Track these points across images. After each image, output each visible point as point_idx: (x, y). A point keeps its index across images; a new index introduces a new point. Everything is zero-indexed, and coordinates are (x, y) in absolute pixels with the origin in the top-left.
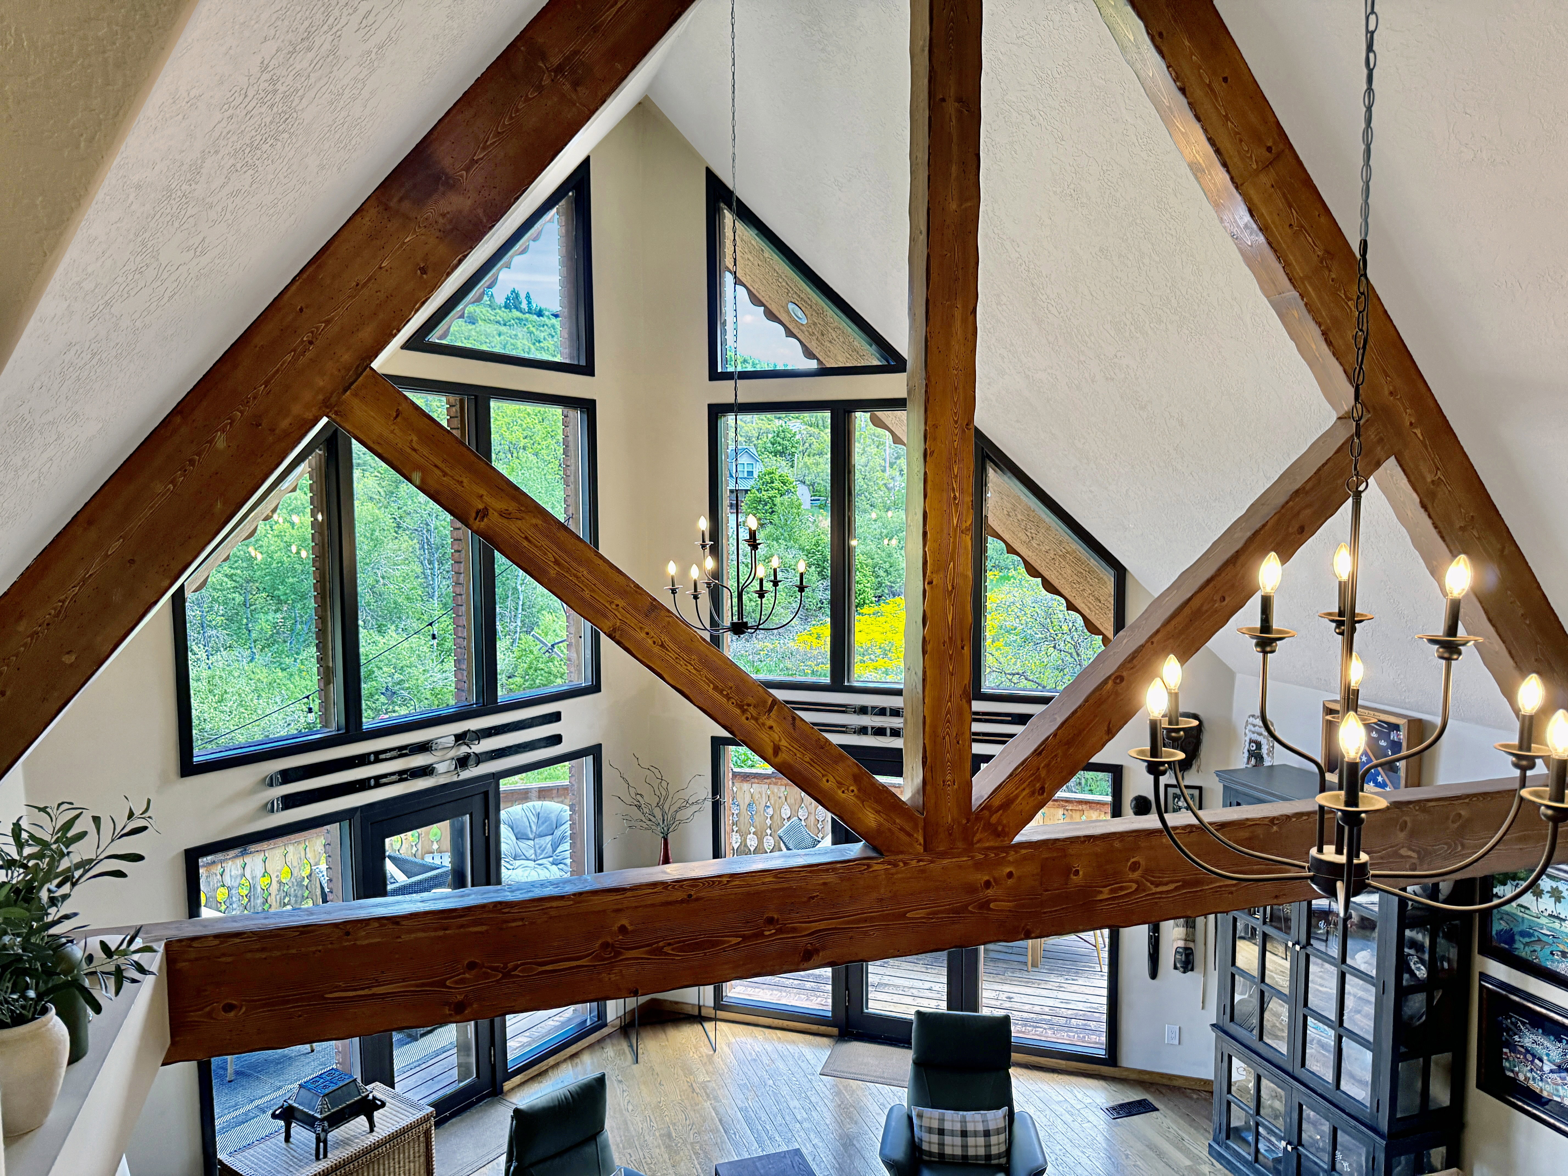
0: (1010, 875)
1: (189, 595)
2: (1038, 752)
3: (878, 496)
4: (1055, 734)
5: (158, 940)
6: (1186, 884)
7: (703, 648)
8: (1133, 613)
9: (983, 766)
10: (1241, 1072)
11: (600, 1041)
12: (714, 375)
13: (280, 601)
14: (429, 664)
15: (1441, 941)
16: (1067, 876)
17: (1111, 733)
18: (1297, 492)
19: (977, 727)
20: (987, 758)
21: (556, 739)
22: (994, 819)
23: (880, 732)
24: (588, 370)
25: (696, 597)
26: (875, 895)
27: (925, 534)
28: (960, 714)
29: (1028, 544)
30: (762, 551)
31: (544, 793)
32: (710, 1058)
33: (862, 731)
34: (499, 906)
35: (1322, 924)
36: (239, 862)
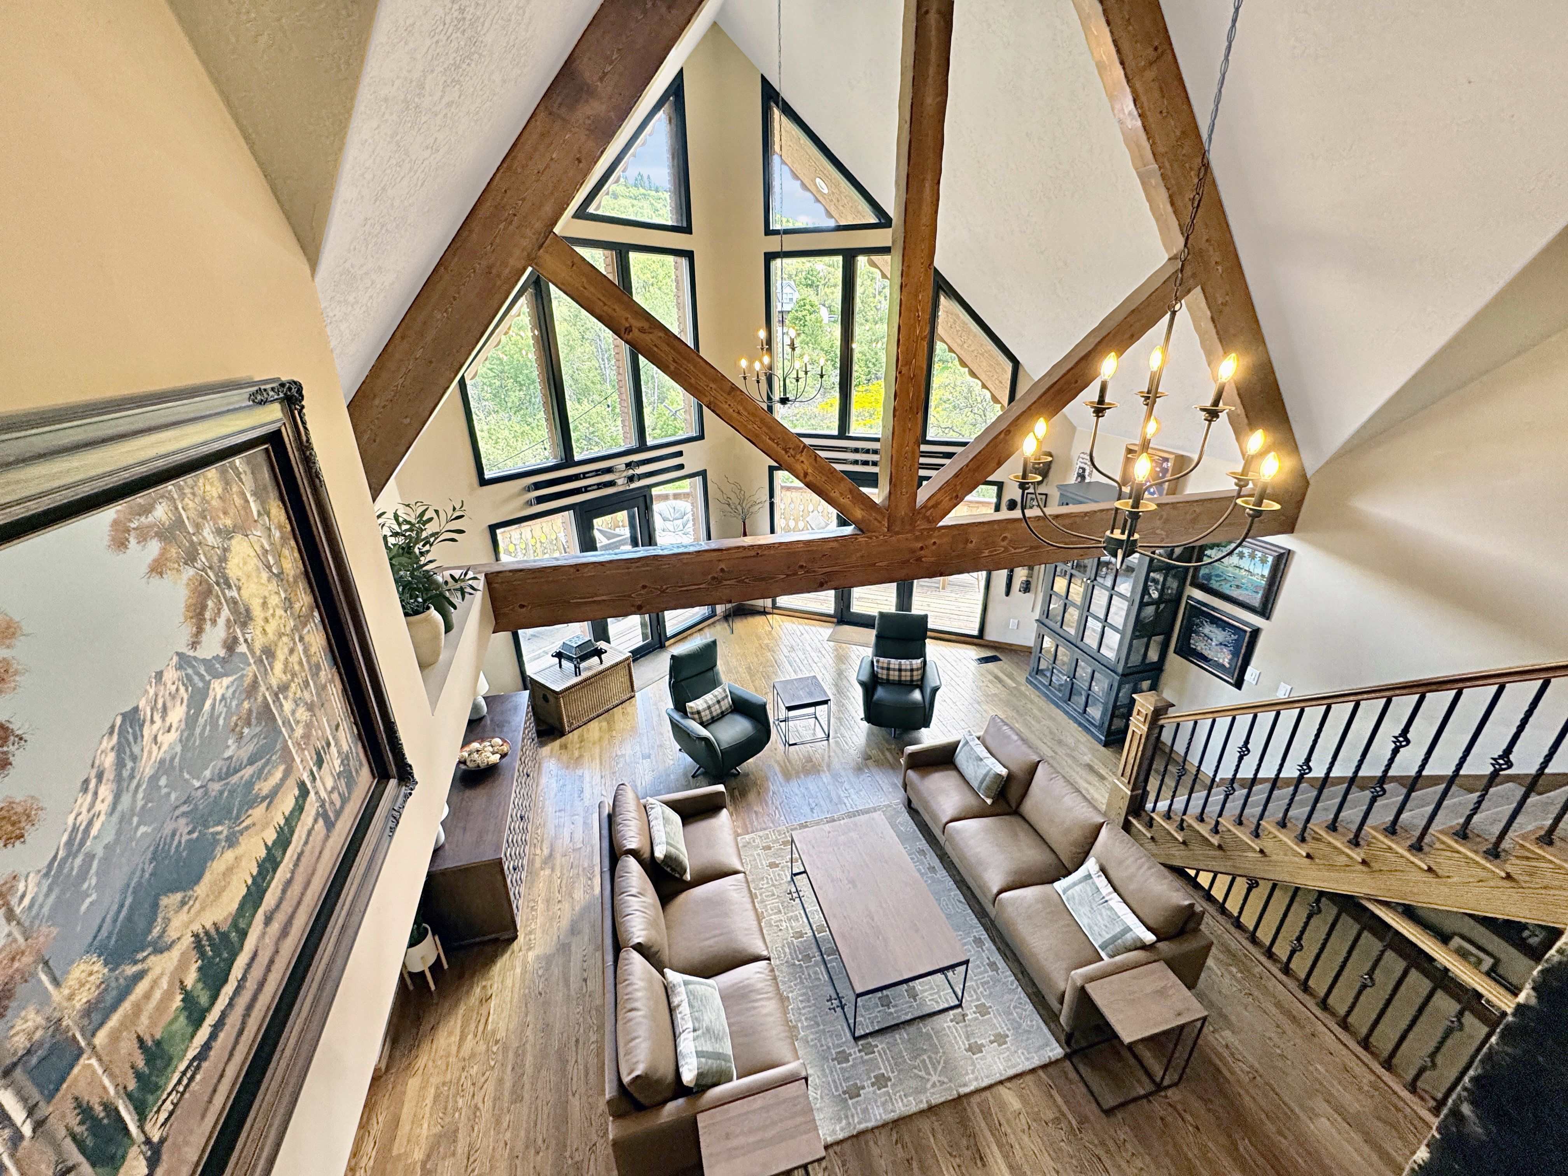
0: (935, 543)
1: (468, 382)
2: (956, 476)
3: (870, 315)
4: (967, 465)
5: (480, 572)
6: (1031, 548)
7: (763, 414)
8: (1020, 392)
9: (925, 483)
10: (1048, 643)
11: (713, 623)
12: (768, 232)
13: (521, 385)
14: (609, 422)
15: (1169, 579)
16: (966, 543)
17: (999, 464)
18: (1133, 311)
19: (922, 460)
20: (927, 478)
21: (681, 467)
22: (929, 513)
23: (866, 463)
24: (687, 229)
25: (758, 382)
26: (858, 555)
27: (899, 340)
28: (913, 453)
29: (962, 346)
30: (798, 351)
31: (676, 496)
32: (770, 632)
33: (856, 462)
34: (655, 557)
35: (1104, 569)
36: (518, 531)
